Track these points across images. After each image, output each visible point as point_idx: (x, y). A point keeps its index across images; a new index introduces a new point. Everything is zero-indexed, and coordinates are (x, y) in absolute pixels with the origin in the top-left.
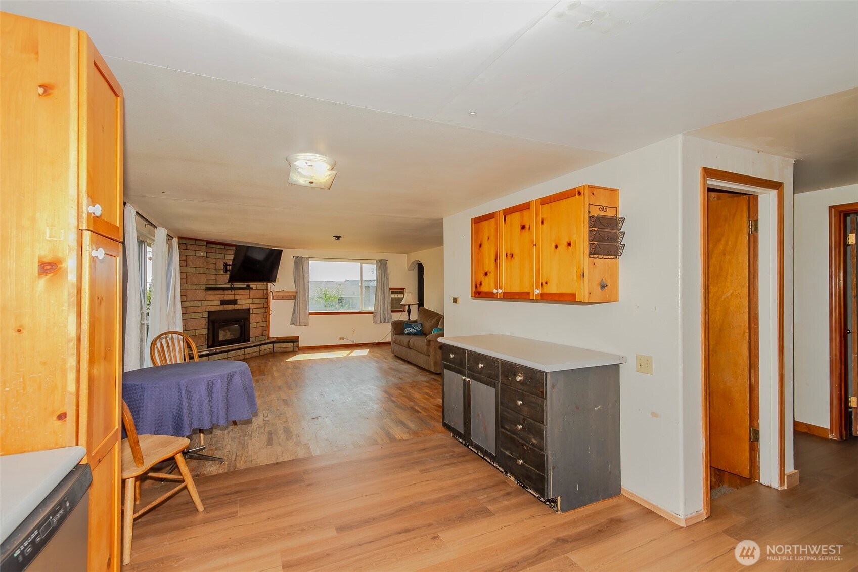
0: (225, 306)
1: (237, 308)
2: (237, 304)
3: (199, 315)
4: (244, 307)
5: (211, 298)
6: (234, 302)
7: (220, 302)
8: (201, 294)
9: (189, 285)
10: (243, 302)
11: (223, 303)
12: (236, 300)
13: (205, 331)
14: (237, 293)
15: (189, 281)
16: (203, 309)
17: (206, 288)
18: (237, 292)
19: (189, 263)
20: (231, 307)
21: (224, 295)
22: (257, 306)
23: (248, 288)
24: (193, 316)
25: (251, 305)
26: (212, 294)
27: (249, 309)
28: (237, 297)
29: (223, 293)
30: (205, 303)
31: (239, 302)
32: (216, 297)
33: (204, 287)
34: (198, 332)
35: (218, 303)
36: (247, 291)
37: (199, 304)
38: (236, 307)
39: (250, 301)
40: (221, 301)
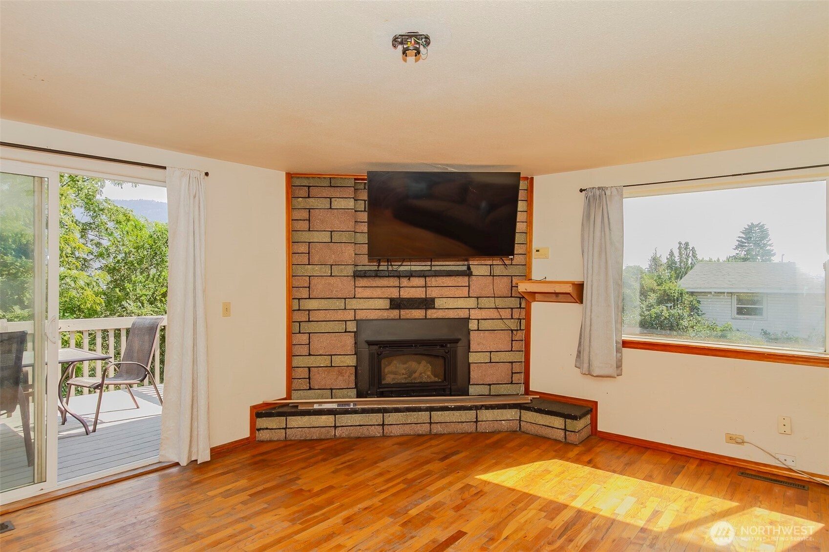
0: (403, 312)
1: (435, 316)
2: (434, 308)
3: (341, 327)
4: (452, 314)
5: (368, 293)
6: (427, 303)
7: (388, 301)
8: (344, 286)
9: (317, 268)
10: (451, 303)
11: (397, 304)
12: (433, 300)
13: (351, 361)
14: (434, 284)
15: (315, 259)
16: (350, 315)
17: (355, 272)
18: (432, 281)
19: (316, 224)
20: (418, 314)
21: (400, 287)
22: (494, 314)
23: (468, 273)
24: (324, 327)
25: (472, 311)
26: (369, 285)
27: (467, 320)
28: (432, 293)
29: (397, 284)
30: (353, 304)
31: (438, 303)
32: (378, 292)
33: (350, 270)
34: (337, 361)
35: (386, 304)
36: (463, 281)
37: (340, 304)
38: (432, 314)
39: (472, 303)
40: (392, 300)
